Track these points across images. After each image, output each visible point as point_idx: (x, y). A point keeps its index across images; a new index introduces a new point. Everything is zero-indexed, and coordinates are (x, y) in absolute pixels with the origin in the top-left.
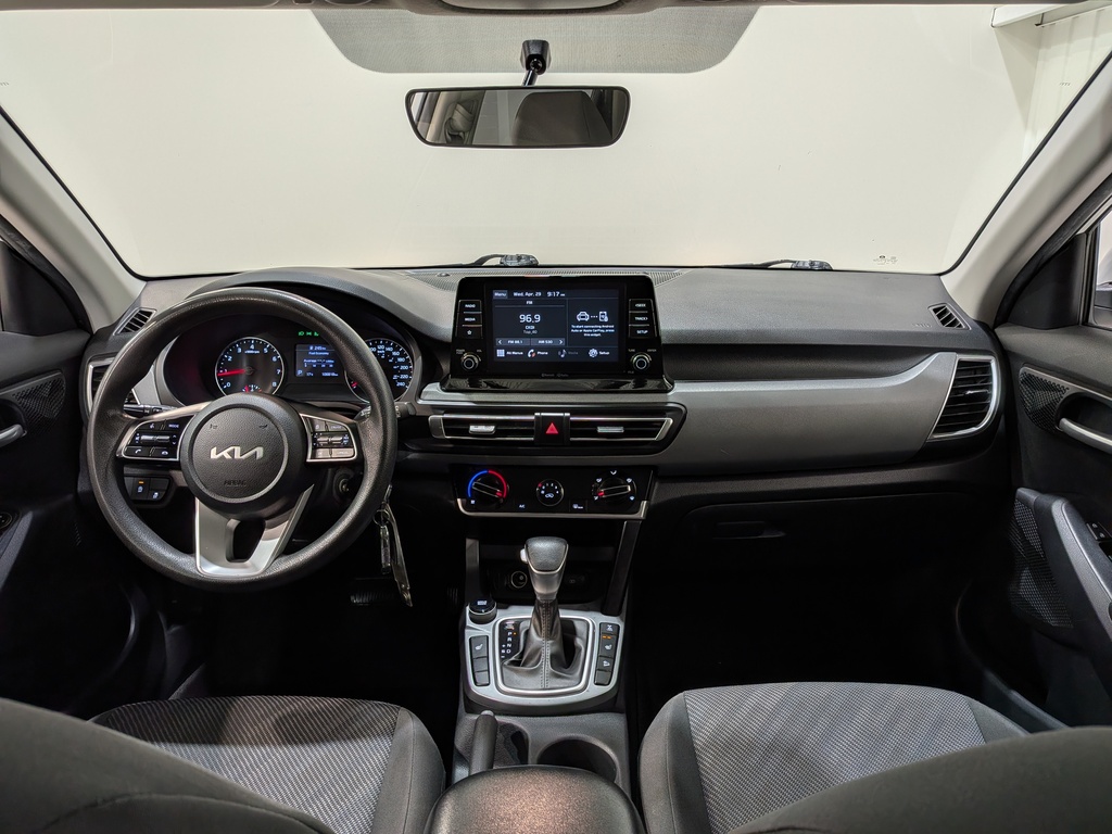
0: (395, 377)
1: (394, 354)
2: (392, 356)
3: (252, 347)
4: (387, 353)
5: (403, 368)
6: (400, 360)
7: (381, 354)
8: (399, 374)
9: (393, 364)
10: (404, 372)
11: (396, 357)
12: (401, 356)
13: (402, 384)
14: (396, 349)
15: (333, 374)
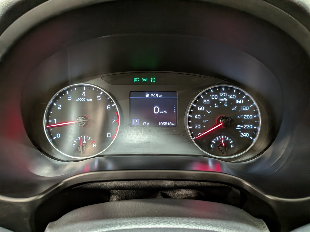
0: (239, 127)
1: (238, 102)
2: (235, 104)
3: (84, 94)
4: (230, 101)
5: (247, 117)
6: (244, 108)
7: (223, 102)
8: (242, 124)
9: (237, 113)
10: (248, 122)
11: (239, 106)
12: (245, 104)
13: (245, 135)
14: (239, 97)
15: (171, 124)
